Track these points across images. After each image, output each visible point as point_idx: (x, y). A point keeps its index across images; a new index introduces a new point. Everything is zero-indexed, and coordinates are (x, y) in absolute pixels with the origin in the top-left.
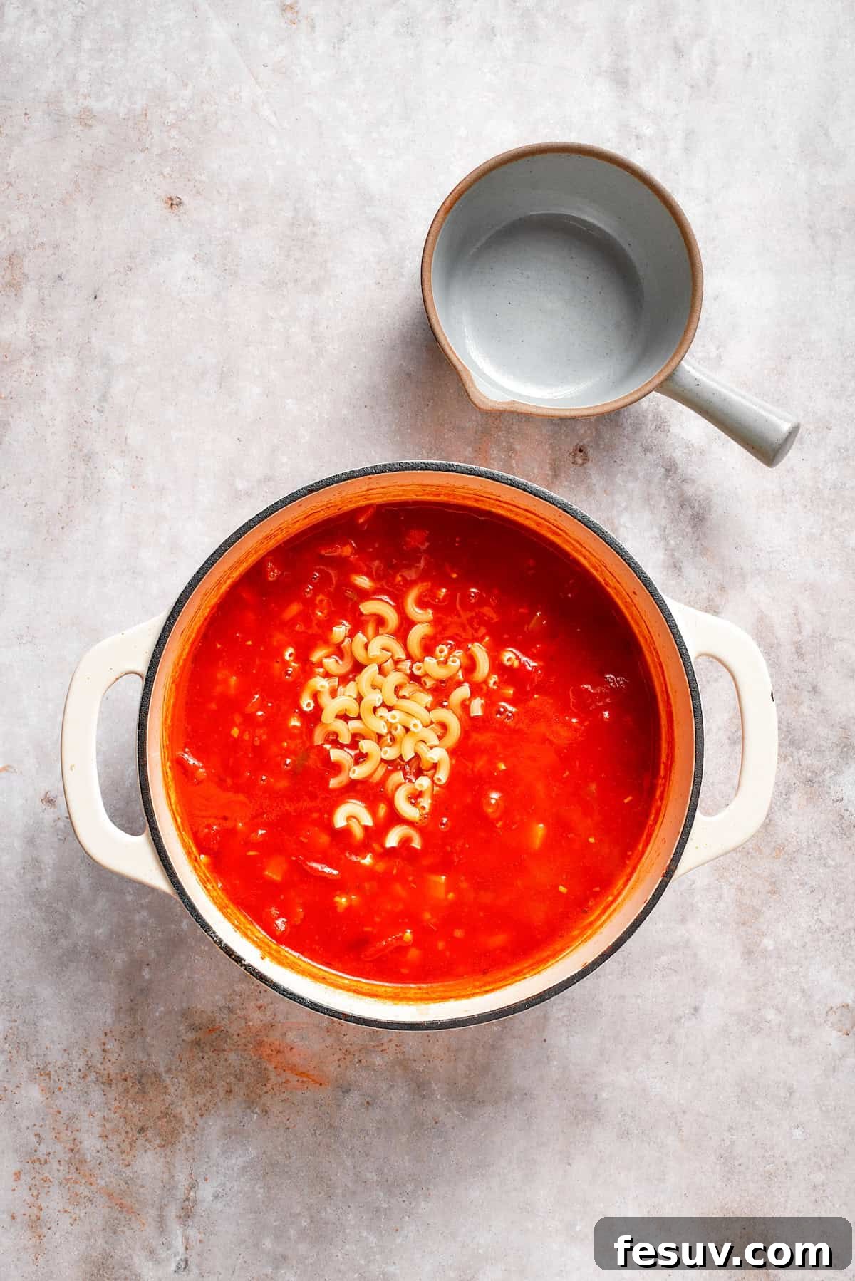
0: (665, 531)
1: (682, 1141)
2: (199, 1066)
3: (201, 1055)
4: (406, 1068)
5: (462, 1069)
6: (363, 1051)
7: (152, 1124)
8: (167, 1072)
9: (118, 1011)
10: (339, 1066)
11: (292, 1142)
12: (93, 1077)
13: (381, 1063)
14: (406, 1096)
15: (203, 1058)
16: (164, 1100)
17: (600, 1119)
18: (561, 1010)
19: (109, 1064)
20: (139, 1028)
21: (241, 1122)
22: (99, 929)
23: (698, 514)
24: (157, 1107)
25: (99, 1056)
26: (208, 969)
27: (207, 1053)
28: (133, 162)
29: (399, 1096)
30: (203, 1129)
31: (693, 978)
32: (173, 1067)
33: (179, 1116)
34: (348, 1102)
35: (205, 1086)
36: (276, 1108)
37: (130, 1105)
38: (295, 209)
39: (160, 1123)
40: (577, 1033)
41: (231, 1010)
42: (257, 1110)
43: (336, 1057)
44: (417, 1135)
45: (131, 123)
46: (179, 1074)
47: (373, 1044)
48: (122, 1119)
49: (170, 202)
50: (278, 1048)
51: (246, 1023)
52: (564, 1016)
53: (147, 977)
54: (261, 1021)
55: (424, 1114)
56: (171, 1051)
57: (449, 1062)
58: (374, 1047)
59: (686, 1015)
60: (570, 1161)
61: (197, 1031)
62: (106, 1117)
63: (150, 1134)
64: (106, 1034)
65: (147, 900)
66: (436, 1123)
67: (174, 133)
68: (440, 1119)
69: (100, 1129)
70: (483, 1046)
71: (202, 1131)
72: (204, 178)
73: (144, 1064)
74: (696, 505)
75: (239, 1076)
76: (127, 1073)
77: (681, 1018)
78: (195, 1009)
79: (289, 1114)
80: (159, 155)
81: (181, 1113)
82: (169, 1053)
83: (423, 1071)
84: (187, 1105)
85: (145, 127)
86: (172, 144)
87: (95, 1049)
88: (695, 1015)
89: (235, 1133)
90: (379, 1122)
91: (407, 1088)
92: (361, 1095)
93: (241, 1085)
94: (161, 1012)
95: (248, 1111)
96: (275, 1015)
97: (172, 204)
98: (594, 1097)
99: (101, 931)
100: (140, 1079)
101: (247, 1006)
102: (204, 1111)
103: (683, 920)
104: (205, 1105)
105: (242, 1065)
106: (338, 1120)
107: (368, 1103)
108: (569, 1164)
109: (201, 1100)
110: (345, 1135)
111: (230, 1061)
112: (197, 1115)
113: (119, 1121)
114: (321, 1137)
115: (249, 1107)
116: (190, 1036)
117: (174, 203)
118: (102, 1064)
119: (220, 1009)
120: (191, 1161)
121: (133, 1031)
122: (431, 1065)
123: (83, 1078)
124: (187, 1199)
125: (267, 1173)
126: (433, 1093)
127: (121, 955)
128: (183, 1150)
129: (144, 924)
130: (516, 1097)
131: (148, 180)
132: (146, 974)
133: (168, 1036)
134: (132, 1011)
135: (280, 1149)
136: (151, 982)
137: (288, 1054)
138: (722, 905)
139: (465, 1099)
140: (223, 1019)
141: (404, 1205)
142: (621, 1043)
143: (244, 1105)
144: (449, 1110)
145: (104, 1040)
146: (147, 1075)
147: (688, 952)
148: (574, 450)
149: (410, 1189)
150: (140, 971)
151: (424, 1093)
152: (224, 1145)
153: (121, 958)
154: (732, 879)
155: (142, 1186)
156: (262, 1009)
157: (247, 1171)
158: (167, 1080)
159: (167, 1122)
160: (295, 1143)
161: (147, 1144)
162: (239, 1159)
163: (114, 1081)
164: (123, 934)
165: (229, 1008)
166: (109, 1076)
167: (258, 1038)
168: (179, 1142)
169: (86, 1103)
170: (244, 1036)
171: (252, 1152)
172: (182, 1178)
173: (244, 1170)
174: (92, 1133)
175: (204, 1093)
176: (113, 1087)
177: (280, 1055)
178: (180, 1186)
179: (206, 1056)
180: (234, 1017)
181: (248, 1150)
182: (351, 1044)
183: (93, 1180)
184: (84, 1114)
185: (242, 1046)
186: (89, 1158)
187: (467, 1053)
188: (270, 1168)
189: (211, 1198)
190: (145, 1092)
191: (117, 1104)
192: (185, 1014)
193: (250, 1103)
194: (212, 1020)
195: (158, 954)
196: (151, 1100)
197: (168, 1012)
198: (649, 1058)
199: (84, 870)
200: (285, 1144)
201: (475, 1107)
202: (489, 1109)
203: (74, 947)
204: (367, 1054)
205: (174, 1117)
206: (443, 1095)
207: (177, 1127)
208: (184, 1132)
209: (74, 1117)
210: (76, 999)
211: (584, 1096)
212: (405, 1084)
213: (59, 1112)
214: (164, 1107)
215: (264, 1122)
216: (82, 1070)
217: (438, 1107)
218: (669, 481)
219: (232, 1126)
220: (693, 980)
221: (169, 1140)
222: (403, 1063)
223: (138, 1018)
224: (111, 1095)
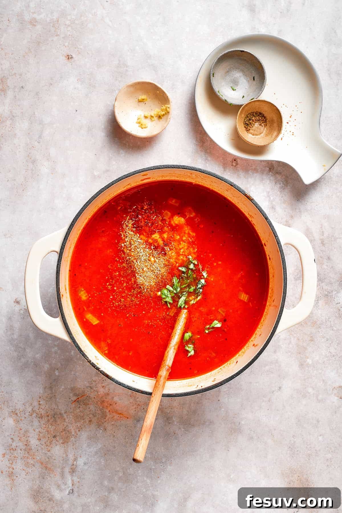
0: (268, 193)
1: (274, 441)
2: (78, 411)
3: (79, 406)
4: (162, 412)
5: (185, 412)
6: (145, 404)
7: (59, 434)
8: (65, 413)
9: (45, 388)
10: (135, 411)
12: (35, 415)
14: (162, 423)
15: (80, 407)
16: (64, 425)
17: (241, 433)
18: (225, 388)
19: (41, 410)
20: (54, 395)
21: (95, 433)
22: (37, 354)
24: (61, 427)
25: (37, 407)
26: (82, 371)
27: (81, 405)
28: (53, 40)
29: (159, 423)
30: (80, 436)
32: (68, 411)
34: (139, 426)
35: (81, 419)
36: (109, 427)
37: (50, 427)
38: (119, 61)
39: (62, 434)
40: (232, 397)
41: (91, 388)
42: (102, 428)
43: (134, 407)
44: (167, 439)
45: (52, 25)
46: (70, 414)
48: (47, 432)
49: (68, 57)
50: (110, 403)
51: (97, 393)
52: (227, 391)
54: (104, 392)
55: (170, 430)
56: (67, 404)
57: (180, 409)
59: (276, 390)
60: (229, 449)
61: (77, 396)
62: (40, 431)
63: (58, 438)
64: (40, 397)
65: (57, 343)
66: (175, 434)
67: (69, 28)
68: (176, 432)
69: (37, 436)
70: (194, 403)
72: (81, 47)
73: (56, 410)
75: (94, 415)
76: (49, 413)
77: (274, 391)
78: (77, 387)
79: (115, 430)
80: (64, 38)
81: (71, 430)
83: (169, 413)
84: (73, 426)
85: (58, 26)
86: (69, 33)
87: (36, 403)
88: (280, 390)
89: (93, 438)
91: (163, 420)
93: (96, 418)
94: (63, 389)
95: (98, 429)
96: (109, 390)
97: (68, 58)
98: (238, 423)
99: (38, 355)
100: (54, 416)
101: (98, 386)
102: (80, 429)
103: (275, 352)
104: (80, 426)
105: (95, 410)
106: (134, 433)
109: (79, 424)
111: (91, 409)
112: (77, 430)
113: (45, 433)
114: (127, 440)
115: (98, 427)
116: (74, 398)
117: (69, 57)
118: (38, 409)
119: (87, 387)
120: (75, 449)
121: (51, 396)
122: (173, 410)
123: (31, 415)
124: (73, 465)
125: (106, 454)
126: (173, 422)
127: (46, 365)
128: (71, 445)
129: (56, 353)
130: (207, 423)
131: (59, 48)
132: (57, 373)
133: (65, 398)
134: (51, 388)
135: (111, 444)
136: (59, 376)
137: (115, 406)
138: (291, 346)
139: (186, 424)
140: (88, 391)
141: (161, 467)
142: (249, 402)
143: (97, 427)
144: (180, 429)
145: (39, 400)
146: (57, 414)
147: (277, 365)
148: (232, 160)
149: (164, 460)
150: (54, 372)
151: (170, 422)
152: (88, 443)
153: (46, 367)
154: (295, 335)
155: (55, 460)
156: (104, 387)
157: (98, 453)
158: (65, 416)
159: (65, 433)
160: (117, 442)
161: (57, 442)
162: (94, 449)
163: (43, 417)
164: (47, 357)
165: (90, 387)
166: (41, 414)
167: (102, 399)
168: (70, 441)
169: (32, 426)
170: (97, 398)
171: (100, 446)
172: (71, 457)
173: (96, 453)
174: (34, 438)
175: (80, 421)
176: (43, 419)
177: (111, 406)
178: (70, 460)
179: (81, 407)
180: (92, 390)
181: (98, 445)
182: (140, 402)
183: (35, 457)
184: (31, 430)
185: (96, 403)
186: (33, 448)
187: (187, 405)
188: (107, 452)
189: (83, 464)
190: (56, 421)
191: (45, 426)
192: (73, 389)
193: (99, 426)
194: (84, 392)
195: (62, 365)
196: (58, 425)
197: (66, 388)
198: (261, 408)
199: (31, 330)
200: (113, 442)
201: (191, 427)
202: (196, 428)
203: (28, 362)
204: (146, 406)
205: (68, 431)
206: (177, 422)
207: (69, 435)
208: (72, 437)
209: (27, 431)
210: (28, 383)
211: (234, 423)
212: (162, 418)
213: (21, 429)
214: (64, 427)
215: (105, 434)
216: (30, 412)
217: (175, 427)
218: (270, 173)
219: (92, 435)
220: (279, 376)
221: (66, 441)
222: (162, 410)
223: (53, 391)
224: (42, 423)
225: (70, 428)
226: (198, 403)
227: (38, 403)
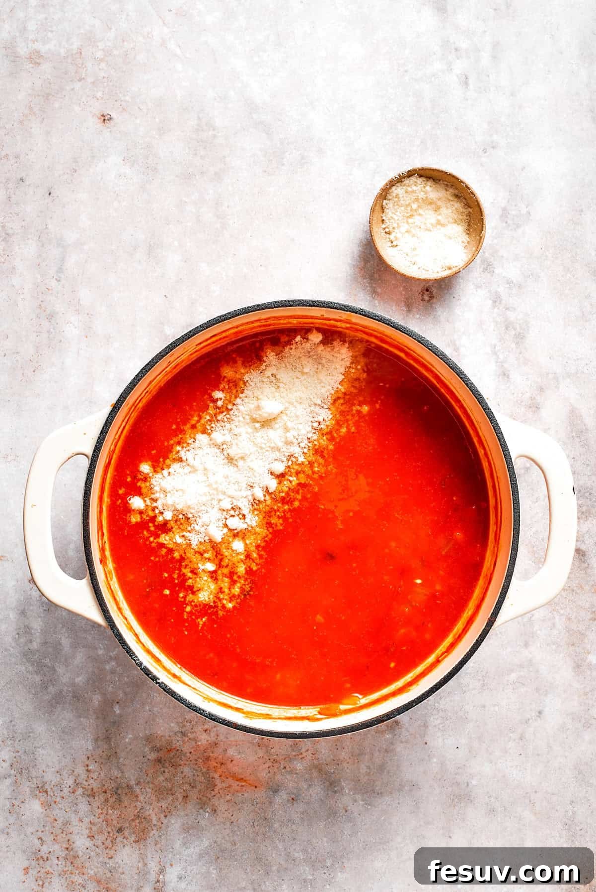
0: (495, 348)
1: (535, 814)
2: (162, 778)
3: (162, 769)
4: (320, 771)
5: (363, 769)
6: (287, 759)
7: (128, 825)
8: (137, 784)
9: (96, 740)
10: (269, 772)
11: (236, 832)
12: (80, 791)
13: (301, 768)
14: (322, 792)
15: (164, 772)
16: (136, 806)
17: (471, 802)
18: (437, 719)
19: (92, 781)
20: (114, 752)
21: (196, 820)
22: (78, 677)
23: (520, 334)
24: (131, 812)
25: (84, 776)
26: (164, 703)
27: (167, 768)
28: (73, 89)
29: (317, 791)
30: (168, 827)
31: (537, 689)
32: (142, 780)
33: (148, 818)
34: (278, 800)
35: (167, 794)
36: (222, 806)
37: (110, 812)
38: (199, 118)
39: (134, 824)
40: (450, 736)
41: (184, 734)
42: (208, 810)
43: (267, 765)
44: (332, 822)
45: (69, 60)
46: (147, 785)
47: (294, 753)
48: (105, 822)
49: (103, 118)
50: (222, 761)
51: (196, 743)
52: (440, 724)
53: (118, 712)
54: (207, 741)
55: (337, 805)
56: (139, 768)
57: (354, 764)
58: (295, 756)
59: (533, 718)
60: (451, 835)
61: (158, 751)
62: (92, 822)
63: (126, 833)
64: (88, 758)
65: (114, 653)
66: (346, 811)
67: (103, 65)
68: (349, 808)
69: (87, 831)
70: (379, 750)
71: (167, 828)
72: (127, 98)
73: (119, 779)
74: (518, 326)
75: (192, 785)
76: (106, 787)
77: (529, 719)
78: (156, 735)
79: (233, 811)
80: (93, 83)
81: (149, 815)
82: (138, 770)
83: (334, 772)
84: (153, 809)
85: (81, 62)
86: (102, 74)
87: (80, 770)
88: (540, 717)
89: (193, 828)
90: (302, 813)
91: (322, 787)
92: (287, 793)
93: (196, 791)
94: (130, 738)
95: (201, 811)
96: (218, 736)
97: (104, 120)
98: (466, 784)
99: (80, 678)
100: (116, 791)
101: (196, 730)
102: (167, 813)
103: (526, 645)
104: (167, 808)
105: (194, 775)
106: (270, 813)
107: (293, 799)
108: (450, 837)
109: (164, 804)
110: (276, 825)
111: (184, 774)
112: (162, 816)
113: (102, 824)
114: (257, 828)
115: (202, 808)
116: (153, 756)
117: (105, 119)
118: (86, 781)
119: (175, 734)
120: (160, 852)
121: (109, 754)
122: (340, 767)
123: (73, 792)
124: (158, 881)
125: (218, 858)
126: (342, 789)
127: (96, 696)
128: (153, 844)
129: (113, 672)
130: (406, 788)
131: (85, 102)
132: (117, 709)
133: (136, 756)
134: (108, 739)
135: (227, 838)
136: (121, 716)
137: (230, 765)
138: (555, 632)
139: (367, 792)
140: (178, 741)
141: (325, 876)
142: (484, 742)
143: (198, 807)
144: (355, 801)
145: (87, 763)
146: (121, 787)
147: (531, 669)
148: (422, 291)
149: (329, 864)
150: (112, 708)
151: (336, 789)
152: (184, 838)
153: (97, 699)
154: (562, 611)
155: (123, 873)
156: (208, 731)
157: (203, 857)
158: (137, 790)
159: (139, 823)
160: (239, 833)
161: (125, 841)
162: (196, 848)
163: (97, 794)
164: (97, 680)
165: (182, 732)
166: (92, 789)
167: (206, 754)
168: (149, 837)
169: (76, 812)
170: (195, 753)
171: (206, 842)
172: (153, 866)
173: (201, 856)
174: (82, 835)
175: (167, 799)
176: (96, 798)
177: (223, 767)
178: (152, 872)
179: (166, 771)
180: (186, 739)
181: (202, 841)
182: (278, 755)
183: (85, 870)
184: (74, 820)
185: (194, 762)
186: (80, 854)
187: (367, 756)
188: (221, 854)
189: (176, 880)
190: (120, 801)
191: (100, 811)
192: (149, 739)
193: (202, 805)
195: (125, 694)
196: (126, 807)
197: (136, 738)
198: (506, 752)
199: (65, 633)
200: (231, 834)
201: (376, 797)
202: (387, 799)
203: (61, 692)
204: (290, 761)
205: (144, 818)
206: (350, 790)
207: (147, 826)
208: (153, 830)
209: (67, 823)
210: (63, 732)
211: (458, 784)
212: (320, 783)
213: (56, 820)
214: (137, 811)
215: (214, 819)
216: (72, 786)
217: (347, 799)
218: (496, 310)
219: (190, 823)
220: (537, 690)
221: (141, 838)
222: (319, 769)
223: (113, 744)
224: (95, 805)
226: (386, 750)
227: (84, 769)
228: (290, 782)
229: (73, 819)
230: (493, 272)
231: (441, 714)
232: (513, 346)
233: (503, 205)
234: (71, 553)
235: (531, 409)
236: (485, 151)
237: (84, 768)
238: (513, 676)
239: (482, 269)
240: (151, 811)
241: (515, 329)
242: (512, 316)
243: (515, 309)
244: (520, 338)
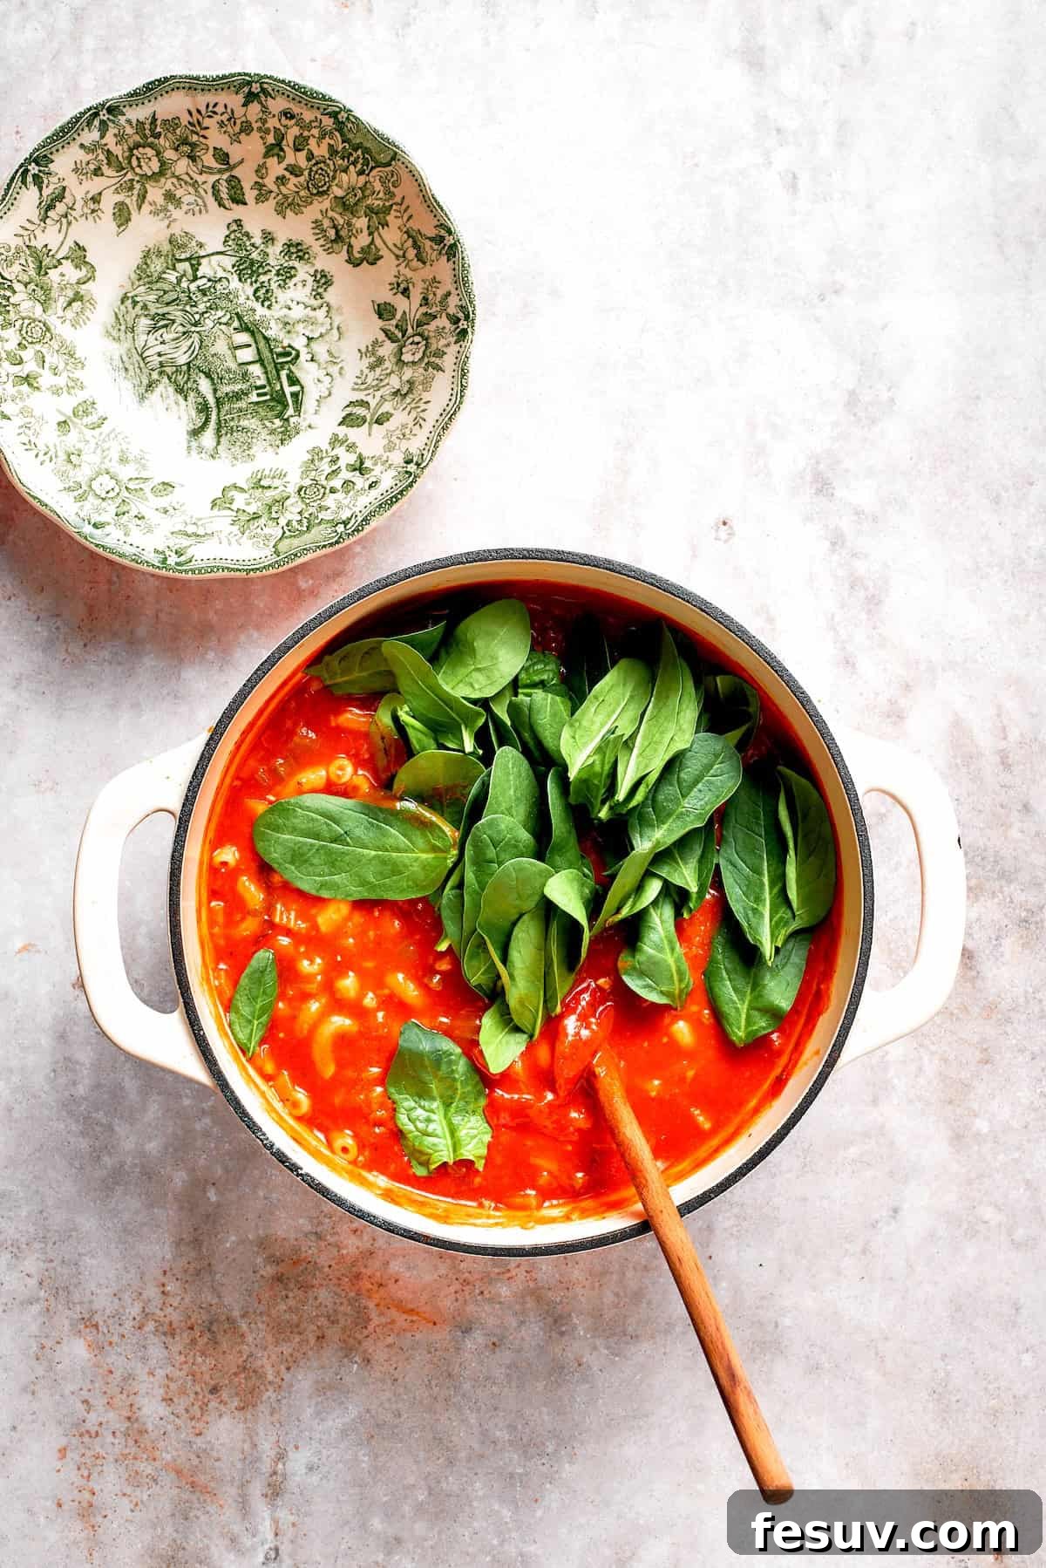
0: (833, 619)
1: (884, 1374)
2: (283, 1307)
3: (284, 1293)
4: (539, 1299)
5: (609, 1298)
6: (485, 1280)
7: (227, 1382)
8: (243, 1316)
9: (179, 1243)
10: (457, 1300)
11: (402, 1397)
12: (150, 1326)
13: (508, 1293)
14: (541, 1333)
15: (287, 1297)
16: (240, 1352)
17: (781, 1353)
18: (729, 1218)
19: (170, 1310)
20: (206, 1263)
21: (337, 1375)
22: (150, 1142)
23: (873, 596)
24: (232, 1361)
25: (157, 1301)
26: (289, 1186)
27: (291, 1290)
29: (533, 1332)
30: (291, 1386)
31: (890, 1172)
32: (251, 1310)
33: (260, 1370)
34: (469, 1344)
35: (291, 1333)
36: (380, 1354)
37: (199, 1360)
39: (237, 1380)
40: (748, 1246)
41: (319, 1236)
42: (357, 1359)
43: (452, 1289)
44: (556, 1382)
46: (258, 1318)
47: (497, 1270)
48: (190, 1377)
50: (380, 1281)
51: (339, 1251)
52: (732, 1227)
53: (213, 1199)
54: (358, 1248)
55: (564, 1355)
56: (247, 1290)
57: (593, 1289)
58: (499, 1274)
59: (884, 1219)
61: (278, 1264)
62: (170, 1375)
63: (225, 1395)
64: (165, 1272)
65: (209, 1104)
66: (580, 1365)
68: (584, 1360)
69: (162, 1391)
70: (634, 1267)
71: (289, 1387)
73: (214, 1307)
74: (871, 584)
75: (332, 1318)
76: (193, 1320)
77: (877, 1222)
78: (274, 1237)
79: (397, 1362)
81: (262, 1366)
82: (244, 1293)
83: (561, 1301)
84: (269, 1357)
87: (152, 1292)
88: (894, 1218)
89: (331, 1387)
90: (509, 1367)
91: (541, 1324)
92: (485, 1335)
93: (336, 1329)
94: (232, 1242)
95: (346, 1360)
96: (374, 1240)
98: (773, 1325)
99: (153, 1144)
100: (209, 1327)
101: (339, 1231)
102: (290, 1364)
103: (875, 1102)
104: (291, 1355)
105: (335, 1303)
106: (457, 1366)
107: (494, 1344)
109: (286, 1349)
110: (467, 1386)
111: (319, 1301)
112: (283, 1368)
113: (185, 1380)
114: (437, 1389)
115: (346, 1356)
116: (269, 1271)
118: (161, 1309)
119: (306, 1235)
120: (278, 1425)
121: (198, 1267)
122: (570, 1294)
123: (139, 1328)
124: (275, 1473)
125: (372, 1436)
126: (574, 1328)
127: (179, 1173)
128: (267, 1412)
129: (206, 1134)
130: (677, 1329)
132: (212, 1195)
133: (242, 1270)
134: (196, 1243)
135: (387, 1405)
136: (218, 1205)
137: (392, 1287)
138: (922, 1081)
139: (614, 1334)
140: (310, 1248)
141: (544, 1469)
142: (804, 1257)
143: (340, 1354)
144: (595, 1348)
145: (164, 1280)
146: (217, 1320)
147: (883, 1141)
148: (716, 525)
149: (550, 1449)
150: (205, 1192)
151: (564, 1329)
152: (317, 1404)
153: (180, 1178)
154: (933, 1048)
155: (218, 1460)
156: (359, 1233)
157: (347, 1435)
158: (244, 1327)
159: (245, 1378)
160: (405, 1397)
161: (222, 1407)
162: (337, 1421)
163: (178, 1330)
164: (180, 1147)
165: (316, 1233)
166: (171, 1324)
167: (354, 1269)
168: (262, 1402)
169: (144, 1359)
170: (337, 1267)
171: (353, 1411)
172: (267, 1448)
173: (344, 1433)
174: (154, 1396)
175: (290, 1341)
176: (177, 1338)
177: (382, 1290)
178: (264, 1456)
179: (291, 1295)
180: (323, 1244)
181: (347, 1408)
182: (470, 1272)
183: (157, 1453)
184: (140, 1371)
185: (335, 1281)
186: (150, 1427)
187: (615, 1277)
188: (376, 1430)
189: (304, 1471)
190: (216, 1343)
191: (183, 1358)
192: (263, 1243)
193: (348, 1349)
194: (296, 1250)
195: (227, 1170)
196: (224, 1352)
197: (242, 1242)
198: (839, 1273)
199: (130, 1069)
200: (394, 1399)
201: (627, 1343)
202: (645, 1346)
203: (122, 1166)
204: (490, 1283)
205: (254, 1371)
206: (587, 1330)
207: (258, 1384)
208: (267, 1390)
209: (129, 1378)
210: (125, 1230)
211: (761, 1324)
212: (538, 1318)
213: (111, 1372)
214: (241, 1359)
215: (366, 1374)
216: (138, 1318)
217: (582, 1345)
218: (835, 557)
219: (327, 1380)
220: (891, 1174)
221: (248, 1401)
222: (536, 1293)
223: (205, 1250)
224: (175, 1349)
225: (259, 1363)
226: (645, 1267)
227: (158, 1290)
228: (488, 1316)
229: (138, 1372)
230: (833, 495)
231: (736, 1210)
232: (864, 616)
233: (851, 387)
234: (142, 941)
235: (889, 720)
236: (822, 298)
237: (156, 1290)
238: (853, 1151)
239: (813, 491)
240: (265, 1360)
241: (866, 589)
242: (861, 567)
243: (866, 556)
244: (873, 603)
